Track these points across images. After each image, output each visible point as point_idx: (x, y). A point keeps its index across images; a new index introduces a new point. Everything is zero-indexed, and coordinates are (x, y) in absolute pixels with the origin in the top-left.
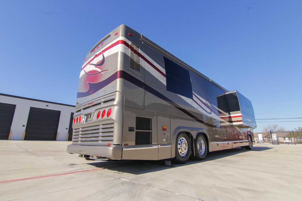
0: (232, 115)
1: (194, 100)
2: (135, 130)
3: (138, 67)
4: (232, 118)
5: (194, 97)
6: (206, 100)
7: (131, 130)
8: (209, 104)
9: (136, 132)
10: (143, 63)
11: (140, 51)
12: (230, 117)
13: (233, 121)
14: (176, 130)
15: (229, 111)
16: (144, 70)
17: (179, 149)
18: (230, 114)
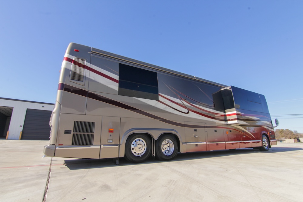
0: (227, 113)
1: (161, 101)
2: (72, 133)
3: (81, 78)
4: (227, 117)
5: (160, 98)
6: (180, 100)
7: (67, 132)
8: (185, 103)
9: (73, 134)
10: (88, 74)
11: (86, 63)
12: (225, 116)
13: (228, 119)
14: (129, 132)
15: (223, 109)
16: (89, 79)
17: (133, 149)
18: (225, 112)
